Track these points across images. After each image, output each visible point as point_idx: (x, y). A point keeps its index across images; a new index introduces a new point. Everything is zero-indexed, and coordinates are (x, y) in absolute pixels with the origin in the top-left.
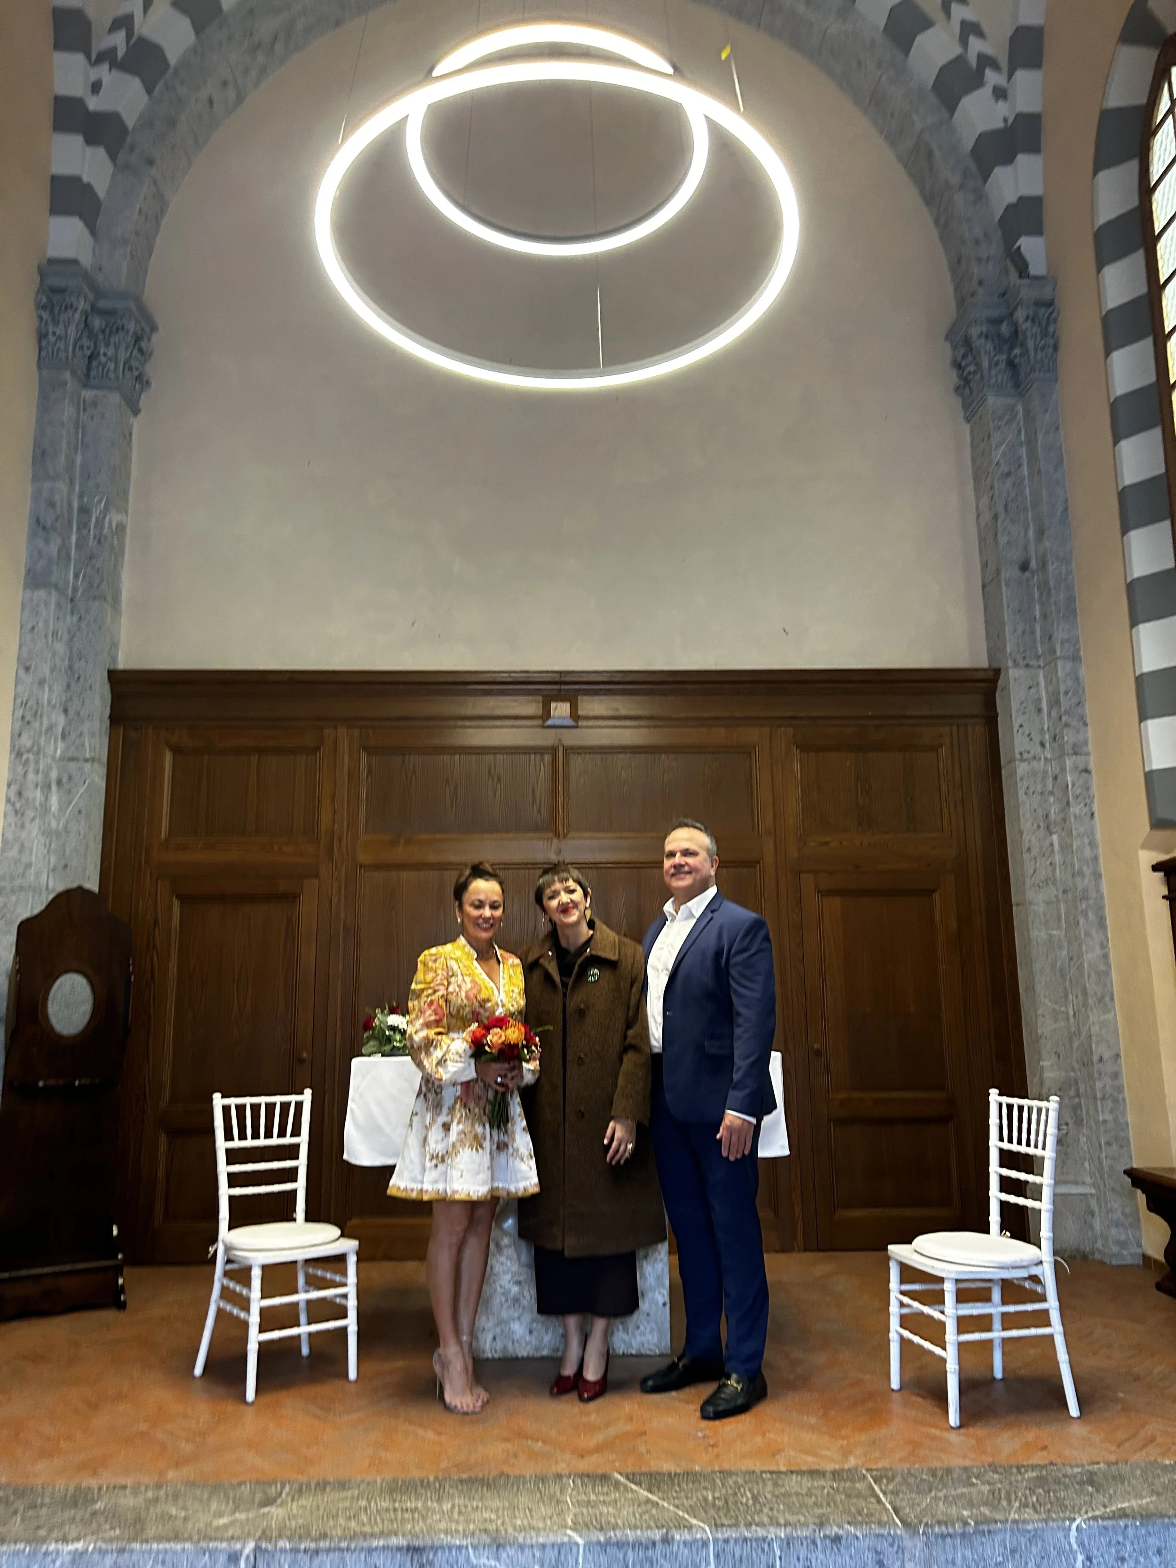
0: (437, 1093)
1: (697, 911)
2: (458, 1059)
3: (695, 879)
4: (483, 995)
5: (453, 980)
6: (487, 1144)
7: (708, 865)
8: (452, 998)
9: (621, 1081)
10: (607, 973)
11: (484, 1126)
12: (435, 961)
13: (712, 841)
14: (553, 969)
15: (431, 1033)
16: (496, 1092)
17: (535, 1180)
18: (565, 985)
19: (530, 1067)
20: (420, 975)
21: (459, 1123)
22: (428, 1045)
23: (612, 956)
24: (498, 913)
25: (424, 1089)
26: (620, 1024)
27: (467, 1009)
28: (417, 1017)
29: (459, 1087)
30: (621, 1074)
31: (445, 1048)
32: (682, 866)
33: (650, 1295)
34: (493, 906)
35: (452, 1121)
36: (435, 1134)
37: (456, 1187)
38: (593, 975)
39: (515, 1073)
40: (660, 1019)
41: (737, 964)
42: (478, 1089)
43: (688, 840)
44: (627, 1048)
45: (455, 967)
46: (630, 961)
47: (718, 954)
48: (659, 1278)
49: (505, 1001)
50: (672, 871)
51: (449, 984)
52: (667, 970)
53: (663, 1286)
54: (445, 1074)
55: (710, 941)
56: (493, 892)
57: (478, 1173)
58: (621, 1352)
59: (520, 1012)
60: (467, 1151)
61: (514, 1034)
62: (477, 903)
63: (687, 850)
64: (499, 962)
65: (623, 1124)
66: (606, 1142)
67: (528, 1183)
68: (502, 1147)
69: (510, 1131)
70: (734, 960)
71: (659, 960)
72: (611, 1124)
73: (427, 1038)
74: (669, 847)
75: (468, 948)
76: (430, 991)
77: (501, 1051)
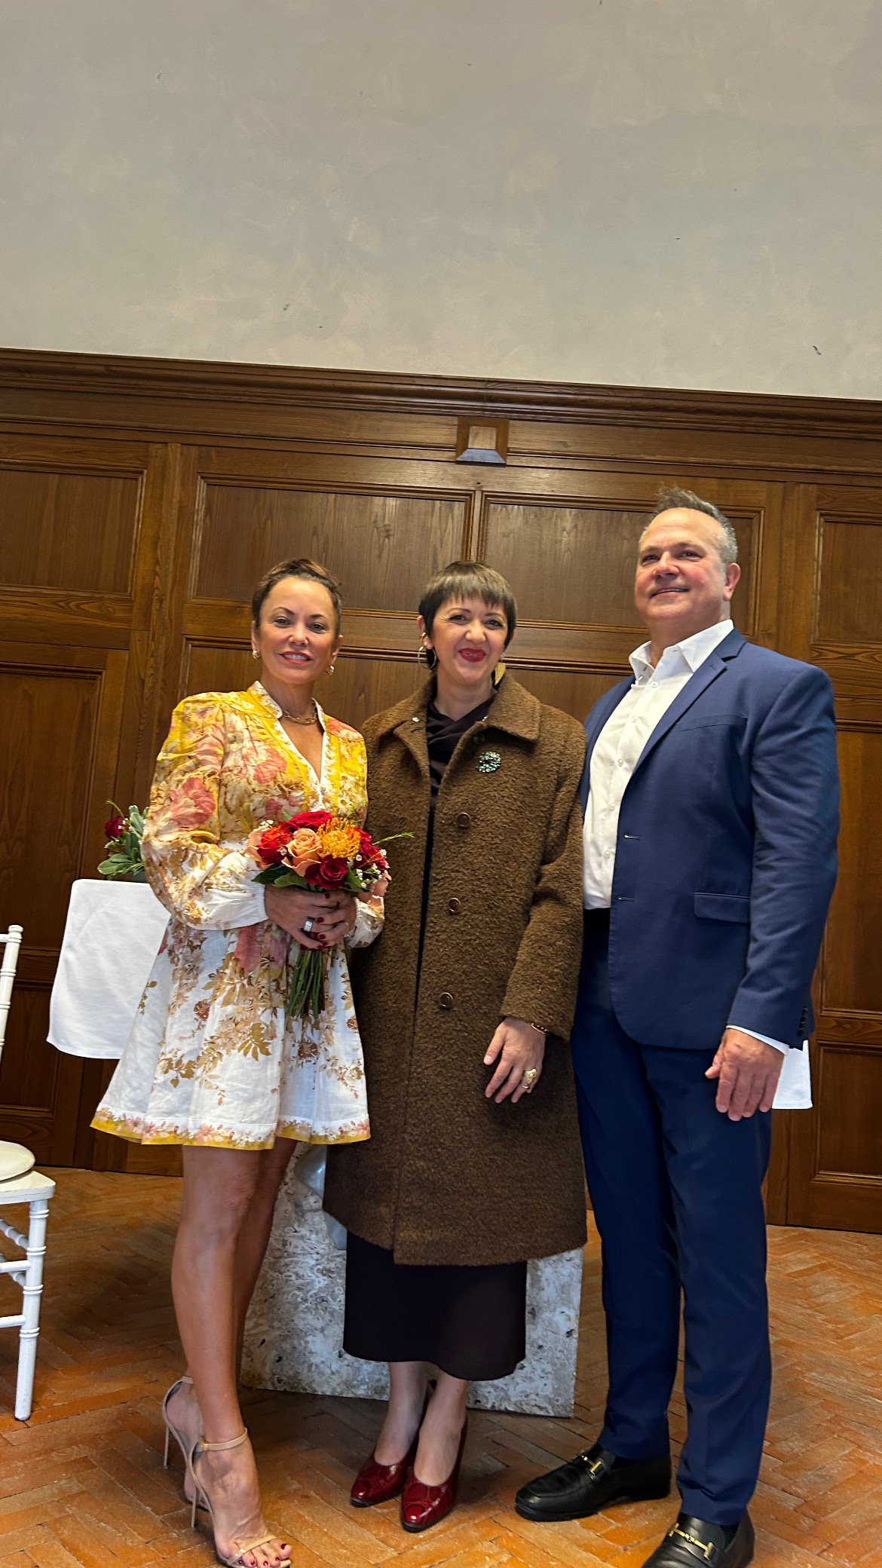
0: (193, 948)
1: (695, 659)
2: (234, 884)
3: (694, 602)
4: (289, 776)
5: (234, 747)
6: (276, 1047)
7: (720, 578)
8: (231, 778)
9: (522, 955)
10: (516, 760)
11: (274, 1012)
12: (203, 713)
13: (730, 533)
14: (418, 745)
15: (186, 837)
16: (303, 948)
17: (364, 1117)
18: (436, 775)
19: (369, 911)
20: (174, 739)
21: (226, 1002)
22: (179, 857)
23: (528, 733)
24: (324, 638)
25: (171, 941)
26: (530, 852)
27: (258, 798)
28: (163, 809)
29: (234, 938)
30: (525, 942)
31: (209, 864)
32: (672, 575)
33: (546, 1315)
34: (314, 624)
35: (214, 998)
36: (181, 1021)
37: (207, 1121)
38: (488, 762)
39: (340, 915)
40: (609, 849)
41: (770, 753)
42: (269, 942)
43: (687, 527)
44: (537, 898)
45: (240, 725)
46: (559, 743)
47: (735, 732)
48: (564, 1288)
49: (331, 791)
50: (653, 585)
51: (226, 754)
52: (629, 761)
53: (567, 1302)
54: (206, 910)
55: (719, 711)
56: (314, 600)
57: (251, 1099)
58: (489, 1406)
59: (356, 814)
60: (236, 1056)
61: (340, 842)
62: (283, 615)
63: (683, 545)
64: (322, 731)
65: (520, 1029)
66: (488, 1060)
67: (348, 1121)
68: (307, 1051)
69: (322, 1025)
70: (764, 746)
71: (615, 744)
72: (501, 1029)
73: (176, 844)
74: (649, 539)
75: (267, 701)
76: (189, 763)
77: (312, 871)
